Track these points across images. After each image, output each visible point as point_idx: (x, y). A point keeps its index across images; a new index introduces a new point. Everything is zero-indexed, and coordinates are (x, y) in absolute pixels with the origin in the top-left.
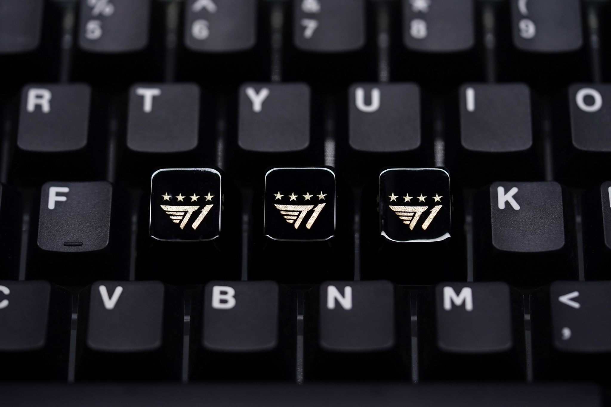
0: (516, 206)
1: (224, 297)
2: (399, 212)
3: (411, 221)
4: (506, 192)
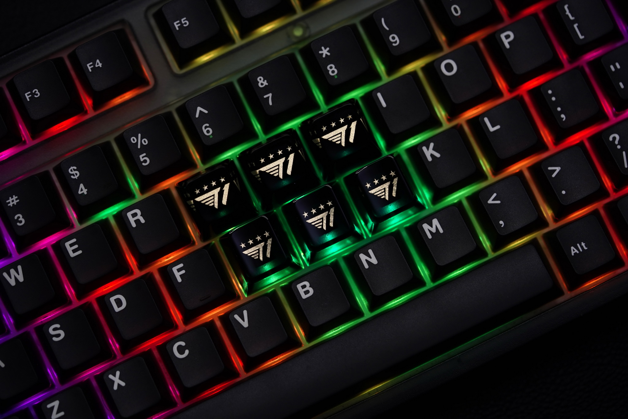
0: (438, 155)
1: (305, 289)
2: (376, 192)
3: (385, 195)
4: (428, 149)
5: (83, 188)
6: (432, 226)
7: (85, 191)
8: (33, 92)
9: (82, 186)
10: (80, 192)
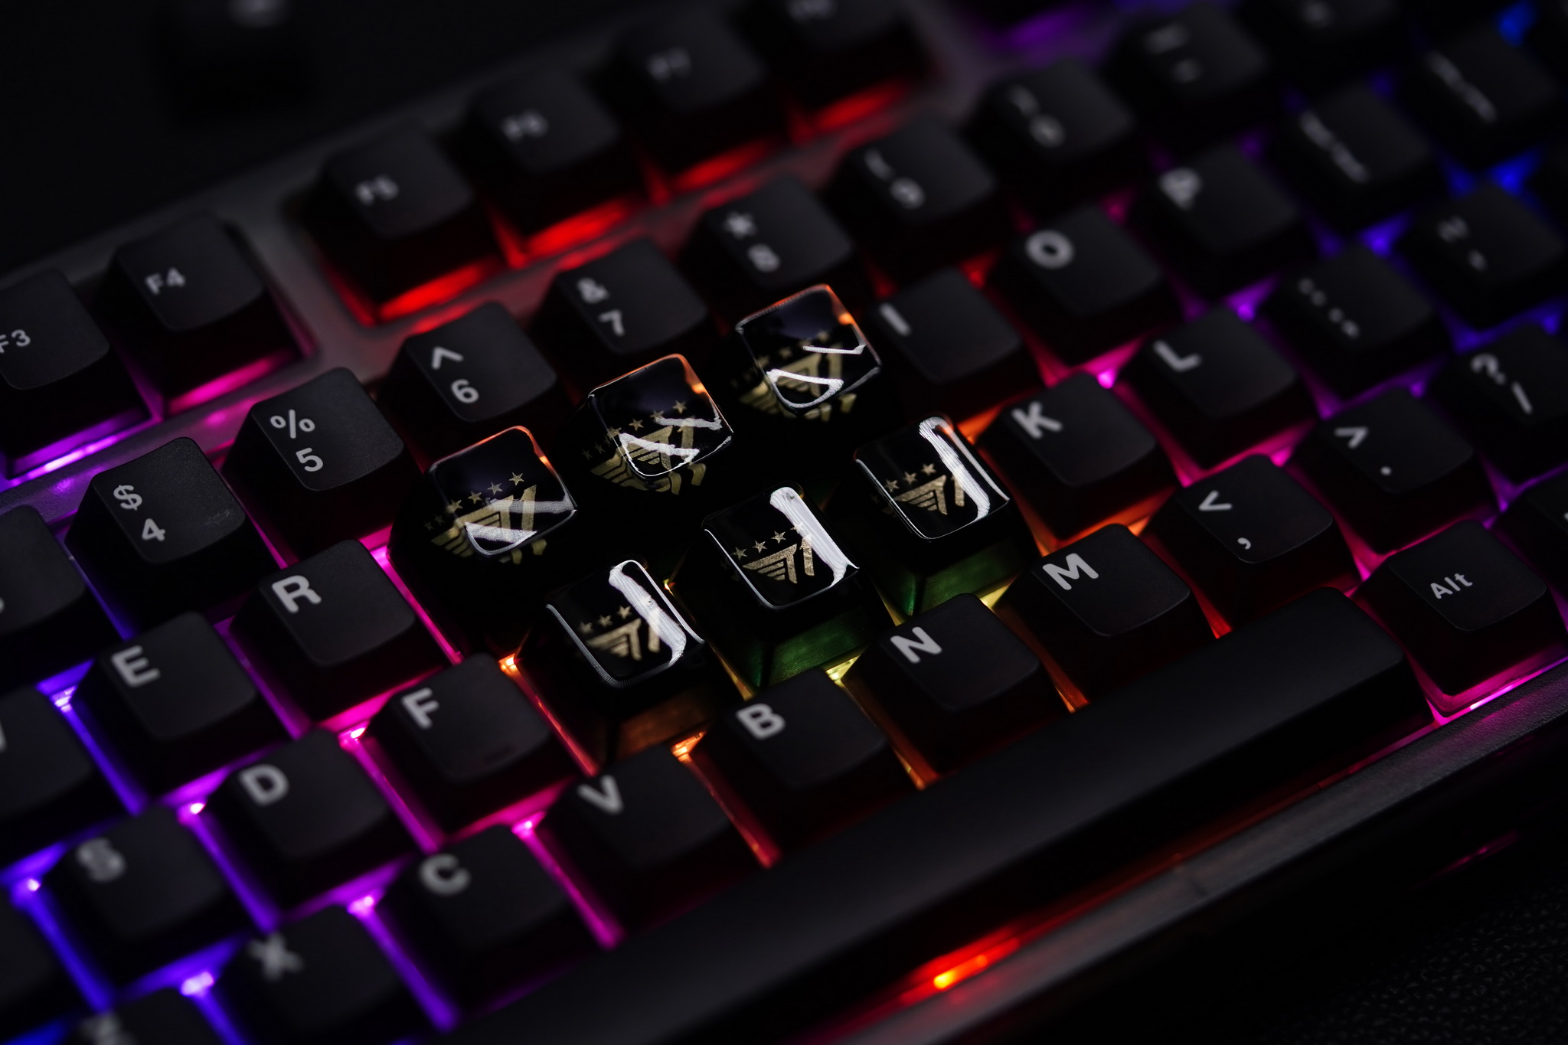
0: (1055, 426)
1: (761, 720)
2: (915, 499)
3: (937, 503)
5: (154, 527)
6: (1066, 567)
7: (160, 534)
8: (14, 335)
9: (150, 523)
10: (146, 536)
